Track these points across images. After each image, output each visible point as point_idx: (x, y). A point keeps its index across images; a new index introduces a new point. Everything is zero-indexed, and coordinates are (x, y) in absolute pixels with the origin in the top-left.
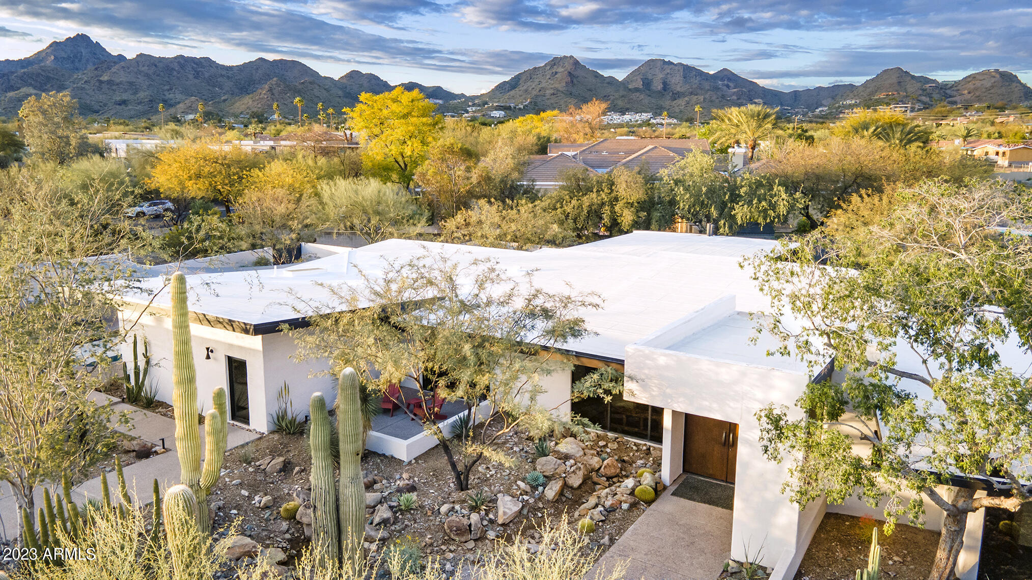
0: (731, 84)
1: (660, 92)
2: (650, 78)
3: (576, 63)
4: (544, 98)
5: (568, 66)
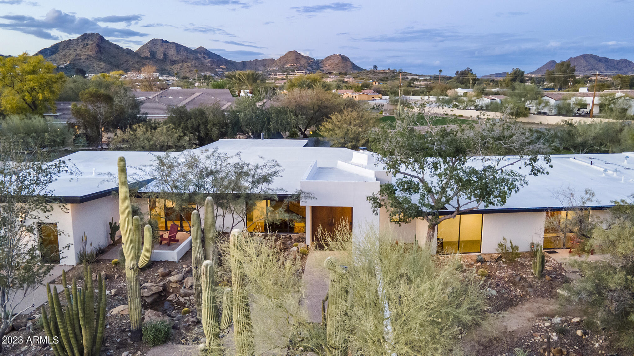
0: (206, 57)
1: (161, 60)
2: (155, 50)
3: (102, 38)
4: (80, 61)
5: (96, 40)
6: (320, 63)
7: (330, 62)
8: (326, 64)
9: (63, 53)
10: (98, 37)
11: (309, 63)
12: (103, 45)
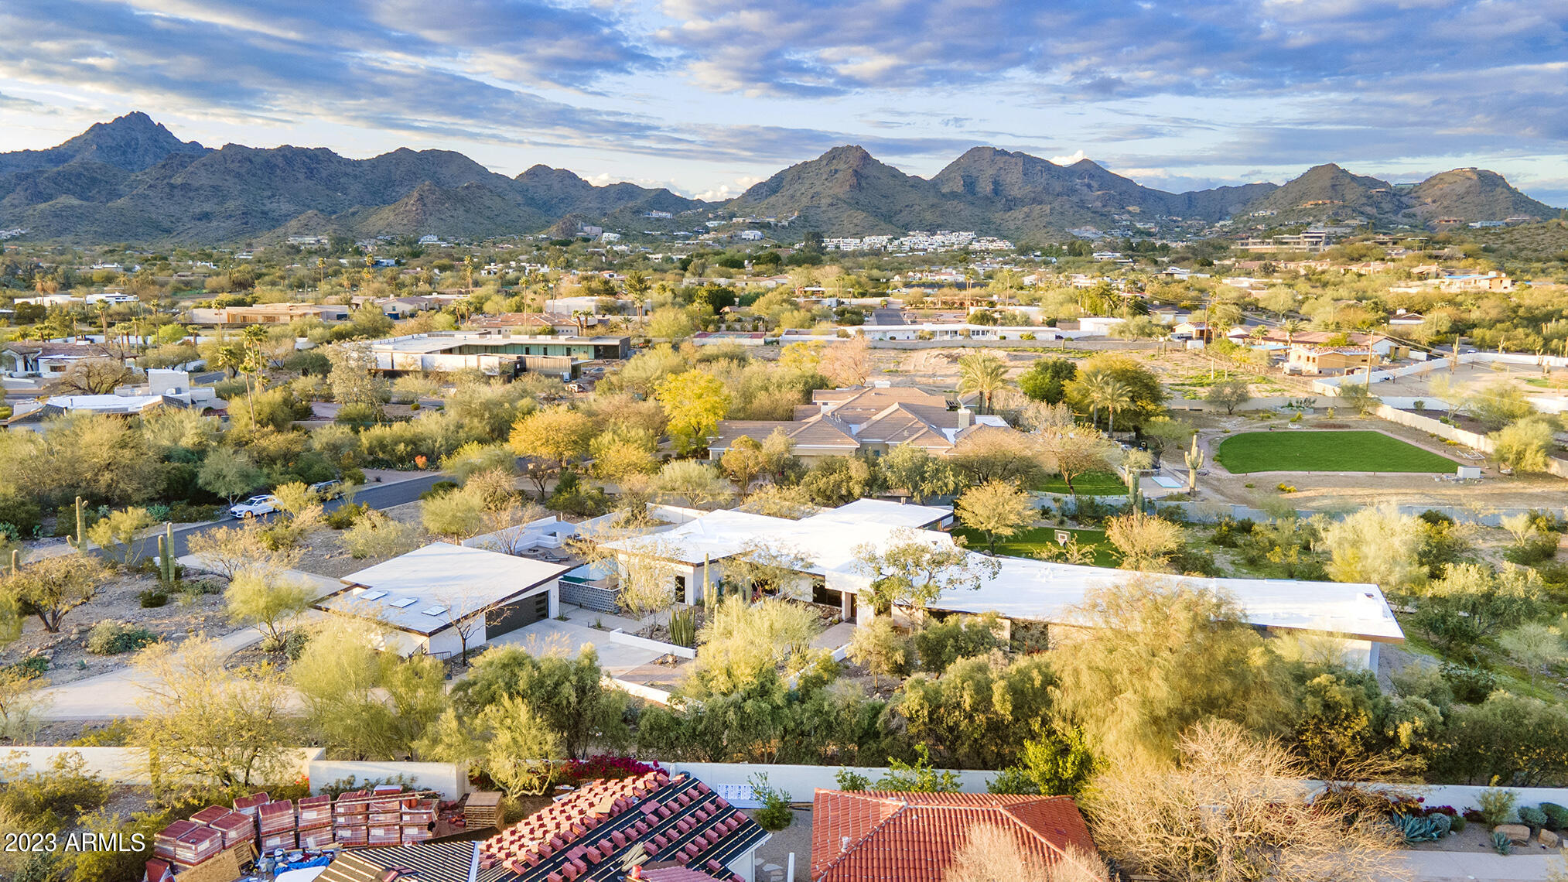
0: (1094, 184)
2: (975, 174)
3: (866, 157)
4: (819, 211)
5: (854, 161)
6: (1409, 193)
7: (1439, 193)
8: (1428, 196)
9: (791, 192)
10: (858, 154)
11: (1369, 197)
12: (865, 172)
